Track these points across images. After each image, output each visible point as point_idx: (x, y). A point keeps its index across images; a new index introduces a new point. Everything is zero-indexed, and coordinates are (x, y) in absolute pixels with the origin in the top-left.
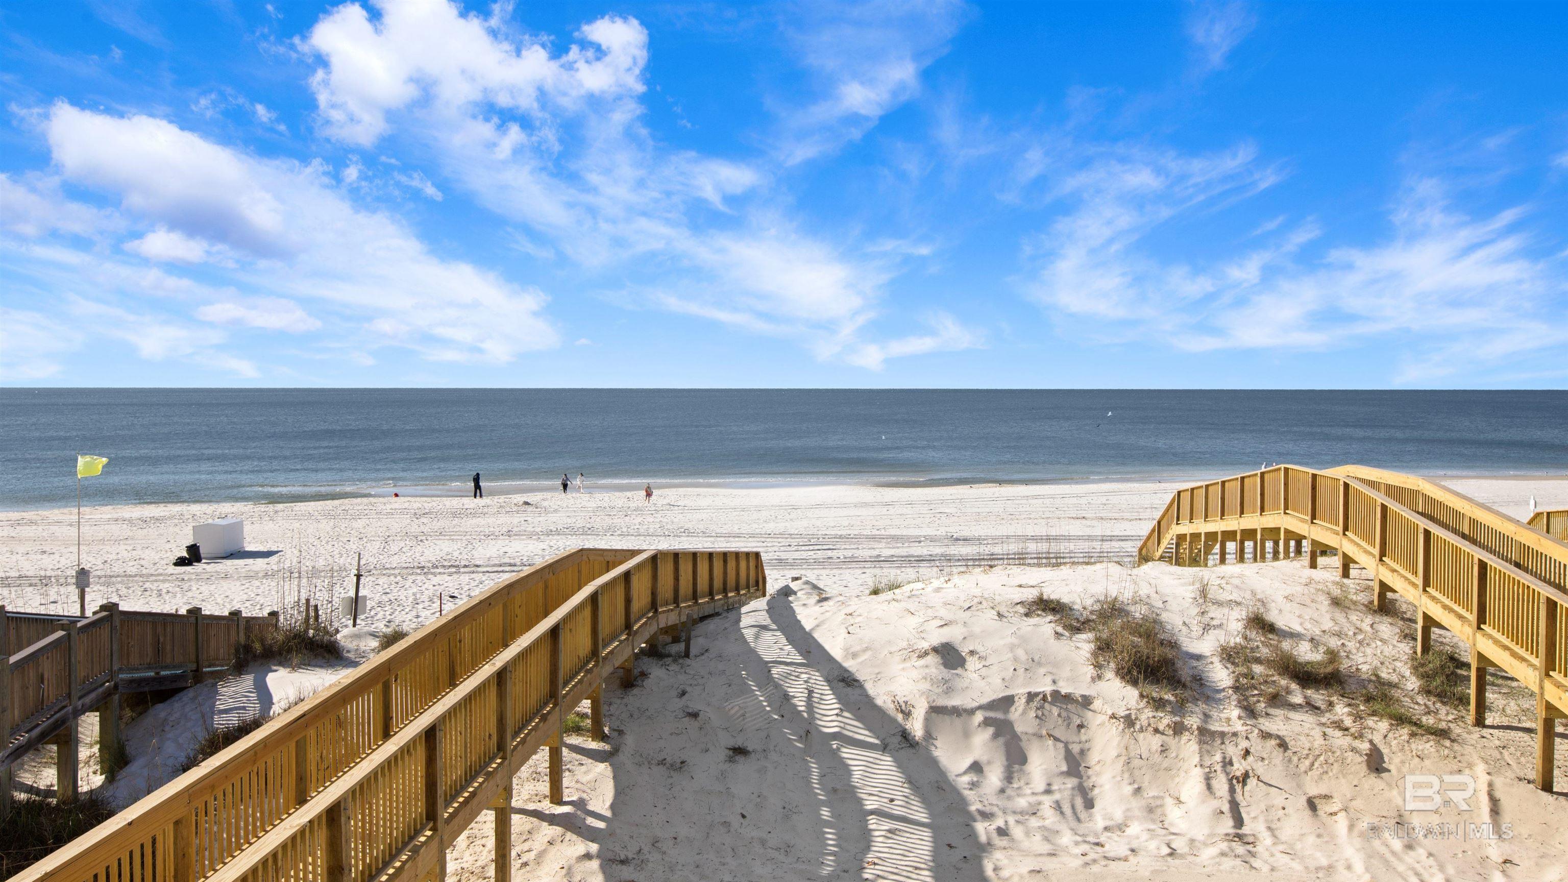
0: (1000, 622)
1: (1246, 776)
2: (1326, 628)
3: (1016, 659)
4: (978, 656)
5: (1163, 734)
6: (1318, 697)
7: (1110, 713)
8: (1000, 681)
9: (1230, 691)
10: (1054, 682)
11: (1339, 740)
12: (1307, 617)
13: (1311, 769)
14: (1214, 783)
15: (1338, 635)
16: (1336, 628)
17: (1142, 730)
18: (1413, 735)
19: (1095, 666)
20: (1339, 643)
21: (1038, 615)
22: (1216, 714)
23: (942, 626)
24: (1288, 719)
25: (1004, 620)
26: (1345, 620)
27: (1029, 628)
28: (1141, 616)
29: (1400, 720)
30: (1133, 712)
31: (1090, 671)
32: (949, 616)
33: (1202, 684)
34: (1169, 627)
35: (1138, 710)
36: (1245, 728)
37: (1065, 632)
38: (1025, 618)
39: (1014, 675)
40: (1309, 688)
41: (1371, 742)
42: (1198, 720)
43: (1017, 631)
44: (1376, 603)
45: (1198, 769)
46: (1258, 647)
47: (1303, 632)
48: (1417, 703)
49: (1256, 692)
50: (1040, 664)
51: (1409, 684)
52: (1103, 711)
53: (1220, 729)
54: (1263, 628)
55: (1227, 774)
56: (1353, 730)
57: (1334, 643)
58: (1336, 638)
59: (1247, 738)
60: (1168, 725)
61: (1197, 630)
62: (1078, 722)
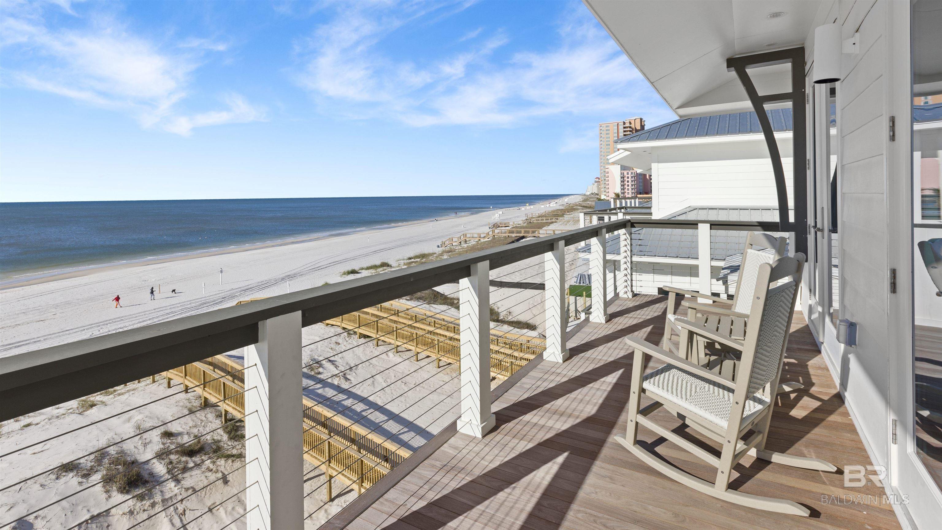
0: (44, 490)
1: (184, 511)
2: (191, 425)
3: (64, 509)
4: (41, 517)
5: (147, 510)
6: (197, 459)
7: (121, 513)
8: (60, 526)
9: (167, 475)
10: (88, 511)
11: (212, 477)
12: (182, 423)
13: (206, 495)
14: (174, 521)
15: (195, 426)
16: (194, 424)
17: (138, 513)
18: (233, 461)
19: (106, 492)
20: (197, 430)
21: (64, 476)
22: (165, 488)
23: (9, 509)
24: (191, 476)
25: (46, 487)
26: (195, 418)
27: (63, 486)
28: (115, 452)
29: (228, 457)
30: (132, 507)
31: (105, 495)
32: (11, 501)
33: (154, 476)
34: (129, 452)
35: (134, 505)
36: (179, 490)
37: (83, 479)
38: (57, 481)
39: (66, 518)
40: (193, 457)
41: (222, 472)
42: (160, 497)
43: (57, 492)
44: (203, 404)
45: (166, 518)
46: (169, 446)
47: (182, 430)
48: (229, 446)
49: (176, 470)
50: (77, 505)
51: (224, 438)
52: (117, 513)
53: (169, 496)
54: (169, 436)
55: (177, 514)
56: (214, 470)
57: (195, 431)
58: (195, 428)
59: (181, 494)
60: (149, 506)
61: (141, 448)
62: (107, 525)
